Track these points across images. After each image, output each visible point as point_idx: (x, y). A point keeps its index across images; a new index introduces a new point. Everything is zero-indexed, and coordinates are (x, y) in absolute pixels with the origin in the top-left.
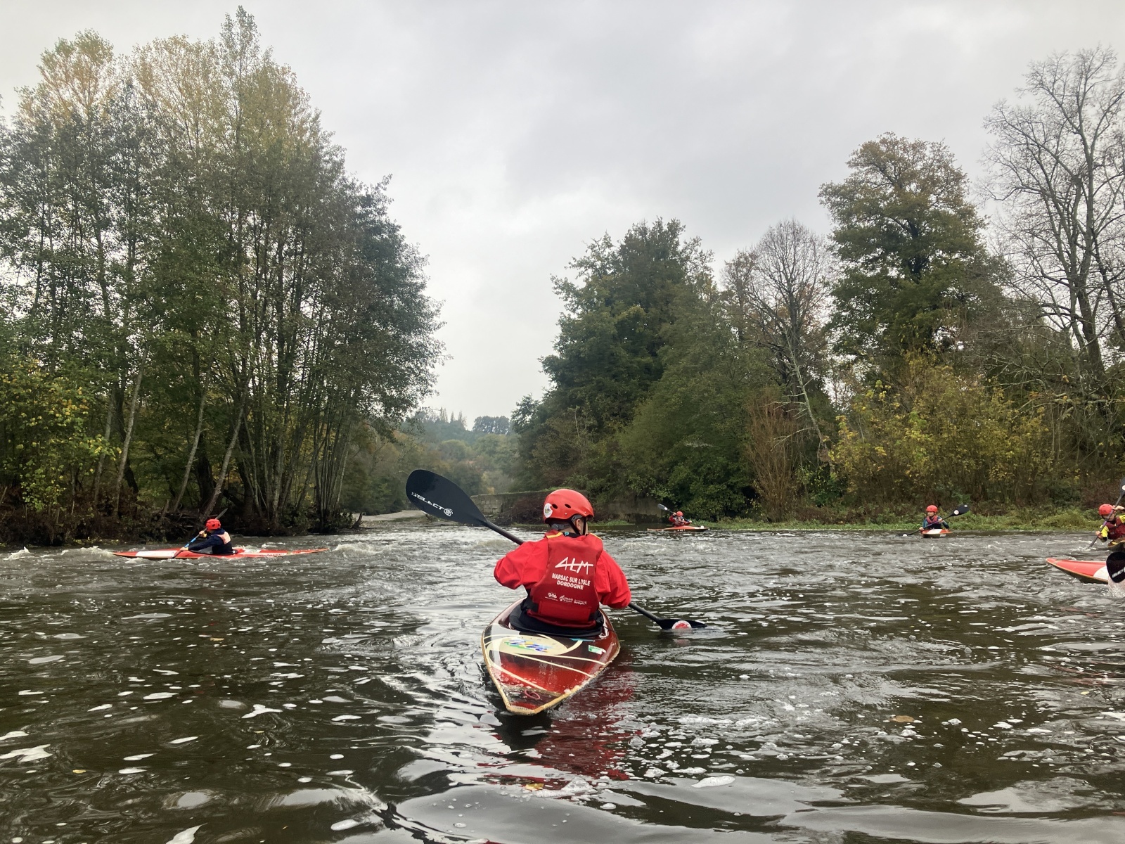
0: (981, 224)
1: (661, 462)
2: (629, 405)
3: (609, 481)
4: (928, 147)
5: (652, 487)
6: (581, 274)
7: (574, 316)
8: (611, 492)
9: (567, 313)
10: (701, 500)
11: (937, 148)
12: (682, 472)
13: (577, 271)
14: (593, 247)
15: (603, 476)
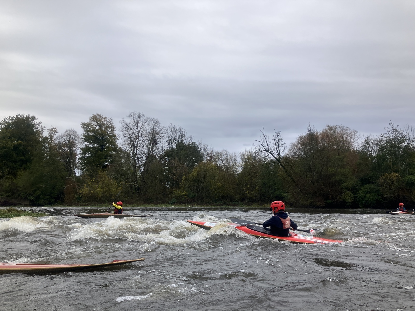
0: (117, 139)
1: (32, 190)
4: (108, 118)
8: (12, 197)
11: (110, 120)
14: (5, 119)
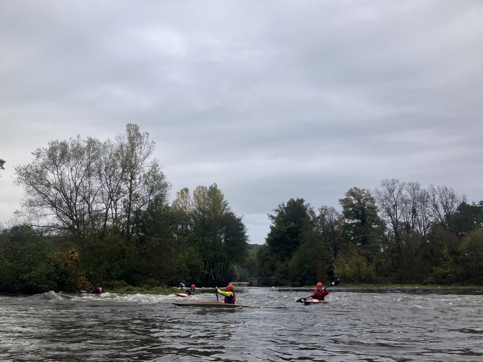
0: (378, 211)
1: (299, 271)
2: (290, 253)
3: (285, 275)
5: (297, 277)
6: (276, 213)
7: (274, 226)
8: (286, 278)
9: (272, 225)
10: (309, 281)
12: (304, 274)
13: (275, 212)
14: (279, 205)
15: (284, 274)
